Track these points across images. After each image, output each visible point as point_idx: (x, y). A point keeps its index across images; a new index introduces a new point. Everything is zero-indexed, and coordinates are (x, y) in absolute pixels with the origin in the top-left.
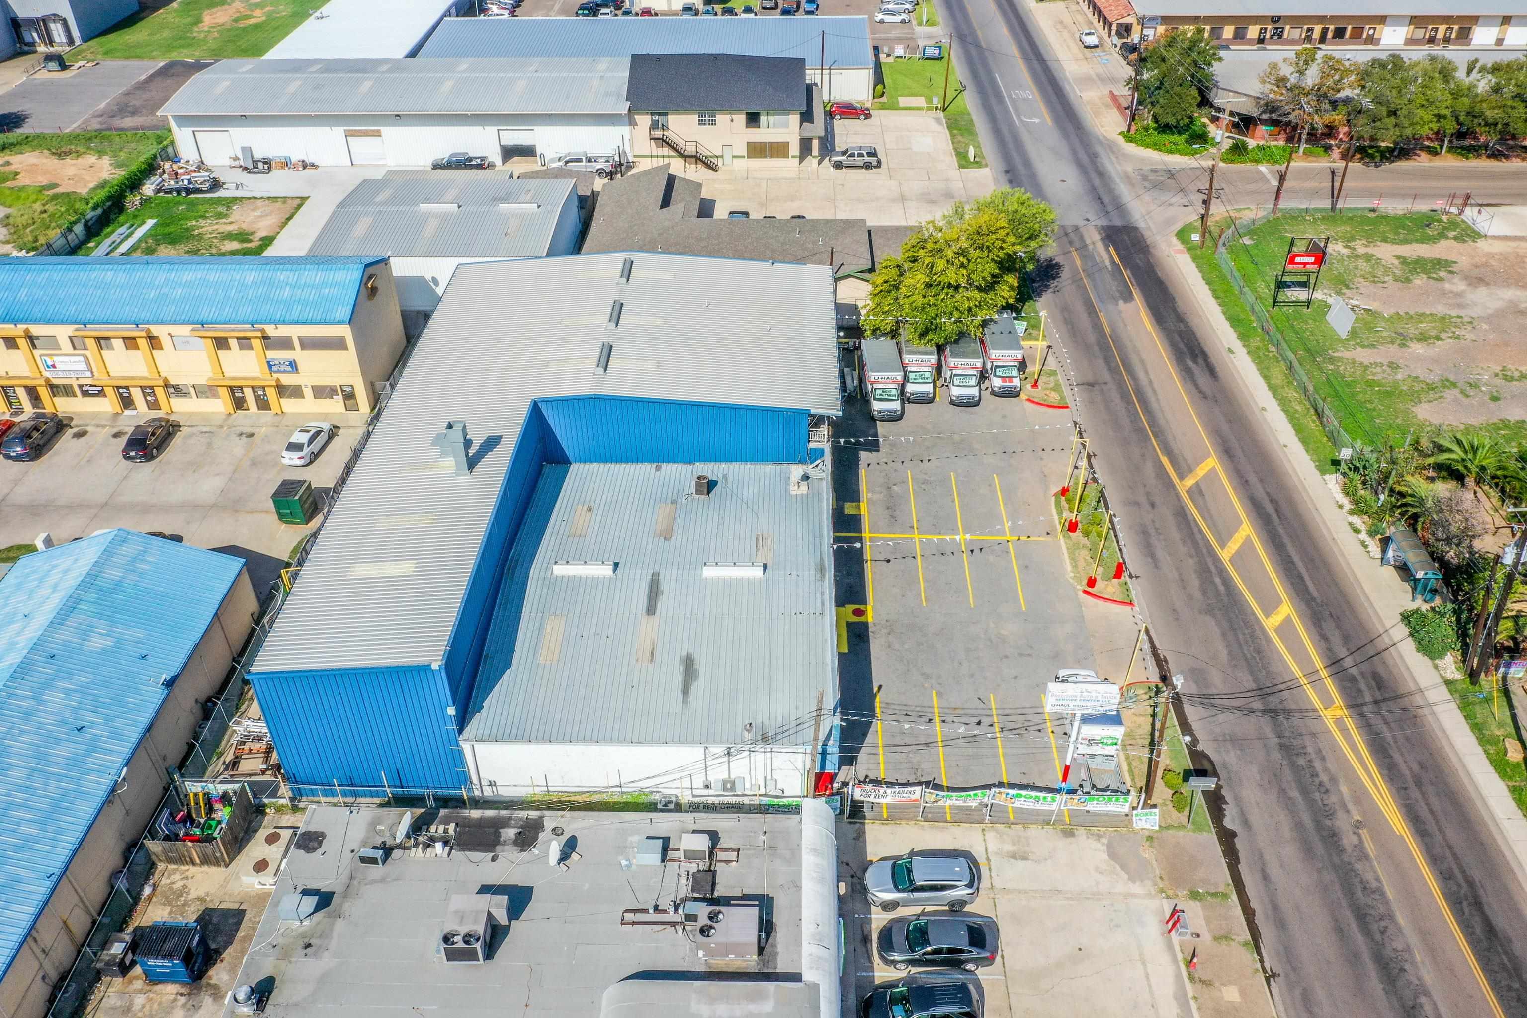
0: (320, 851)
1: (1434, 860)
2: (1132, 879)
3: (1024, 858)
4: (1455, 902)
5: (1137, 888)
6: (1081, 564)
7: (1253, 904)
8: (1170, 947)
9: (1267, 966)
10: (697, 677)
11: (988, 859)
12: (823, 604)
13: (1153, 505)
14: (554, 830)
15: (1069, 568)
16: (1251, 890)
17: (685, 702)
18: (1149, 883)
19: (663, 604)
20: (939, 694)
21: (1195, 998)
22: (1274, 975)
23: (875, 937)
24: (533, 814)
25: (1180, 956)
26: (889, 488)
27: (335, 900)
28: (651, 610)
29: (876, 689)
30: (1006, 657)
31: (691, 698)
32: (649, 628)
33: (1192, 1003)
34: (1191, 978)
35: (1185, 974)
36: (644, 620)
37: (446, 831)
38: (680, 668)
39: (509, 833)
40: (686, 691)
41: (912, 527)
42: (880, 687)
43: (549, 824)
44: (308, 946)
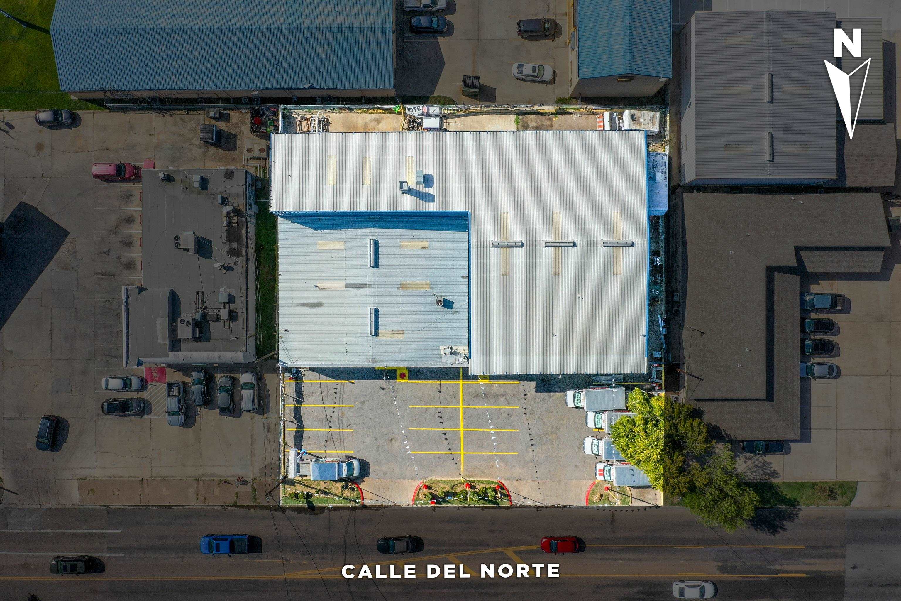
0: (225, 179)
1: (273, 582)
2: (261, 469)
3: (268, 431)
4: (256, 582)
5: (256, 470)
6: (442, 485)
7: (252, 511)
8: (233, 476)
9: (229, 508)
10: (311, 309)
11: (267, 418)
12: (352, 361)
13: (491, 531)
14: (237, 262)
15: (438, 479)
16: (258, 511)
17: (298, 305)
18: (259, 475)
19: (352, 291)
20: (352, 408)
21: (213, 480)
22: (225, 509)
23: (232, 375)
24: (244, 253)
25: (229, 479)
26: (503, 395)
27: (204, 192)
28: (347, 286)
29: (353, 381)
30: (377, 440)
31: (300, 307)
32: (339, 285)
33: (211, 478)
34: (220, 480)
35: (222, 479)
36: (343, 283)
37: (234, 223)
38: (315, 301)
39: (235, 246)
40: (303, 304)
41: (469, 405)
42: (353, 383)
43: (239, 260)
44: (187, 188)
